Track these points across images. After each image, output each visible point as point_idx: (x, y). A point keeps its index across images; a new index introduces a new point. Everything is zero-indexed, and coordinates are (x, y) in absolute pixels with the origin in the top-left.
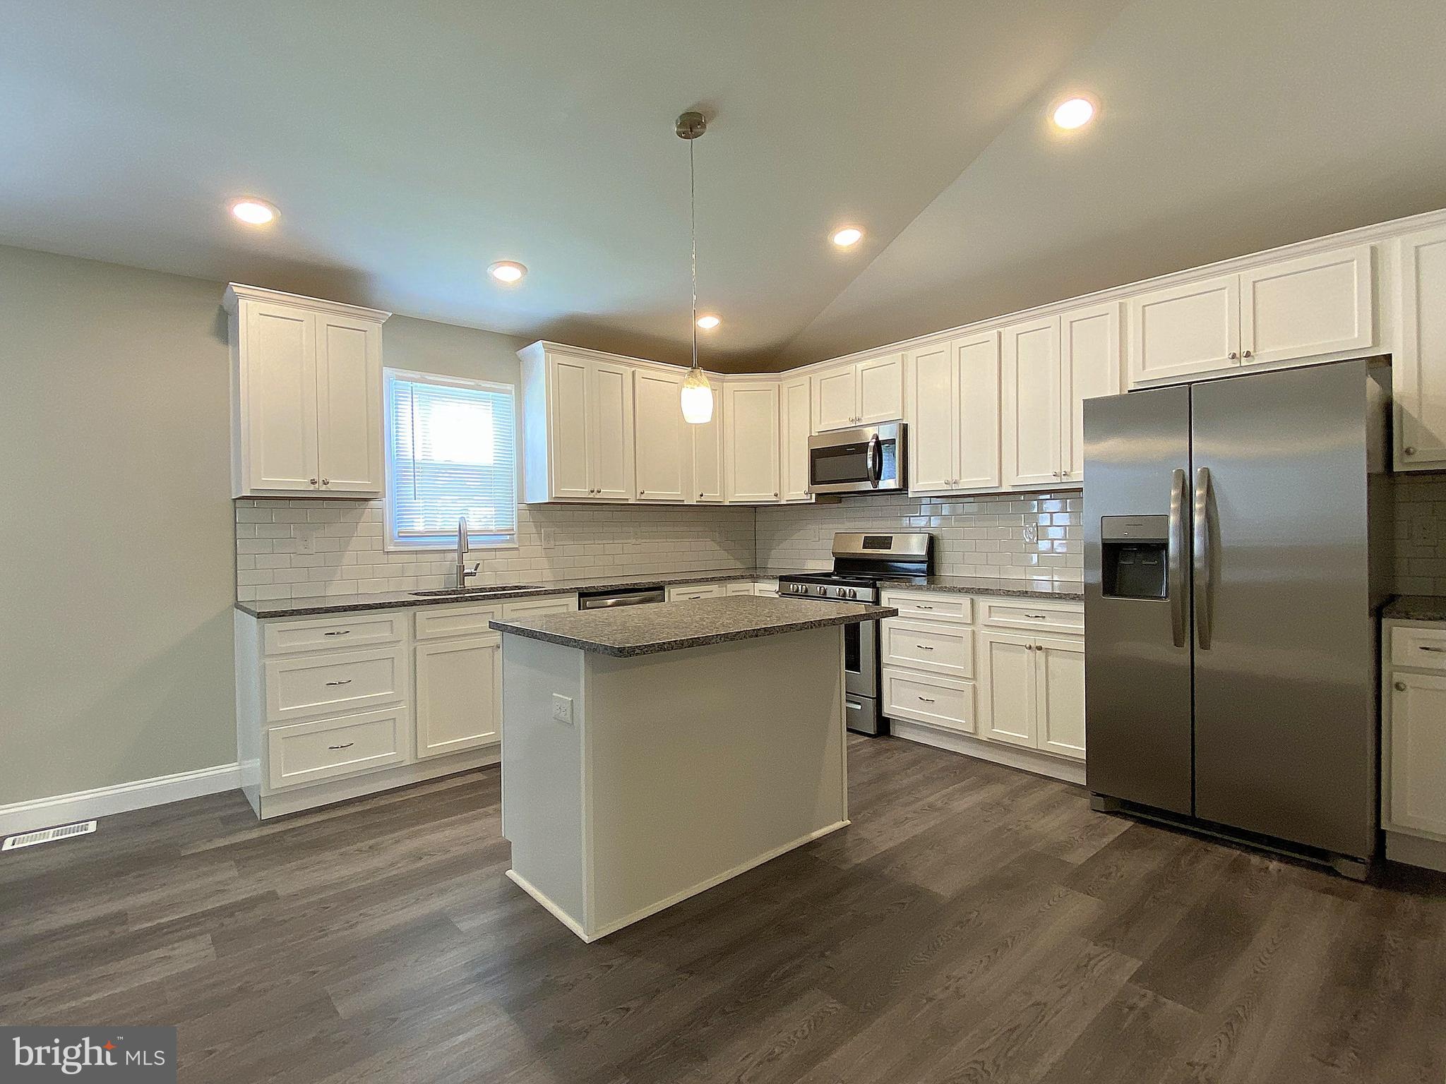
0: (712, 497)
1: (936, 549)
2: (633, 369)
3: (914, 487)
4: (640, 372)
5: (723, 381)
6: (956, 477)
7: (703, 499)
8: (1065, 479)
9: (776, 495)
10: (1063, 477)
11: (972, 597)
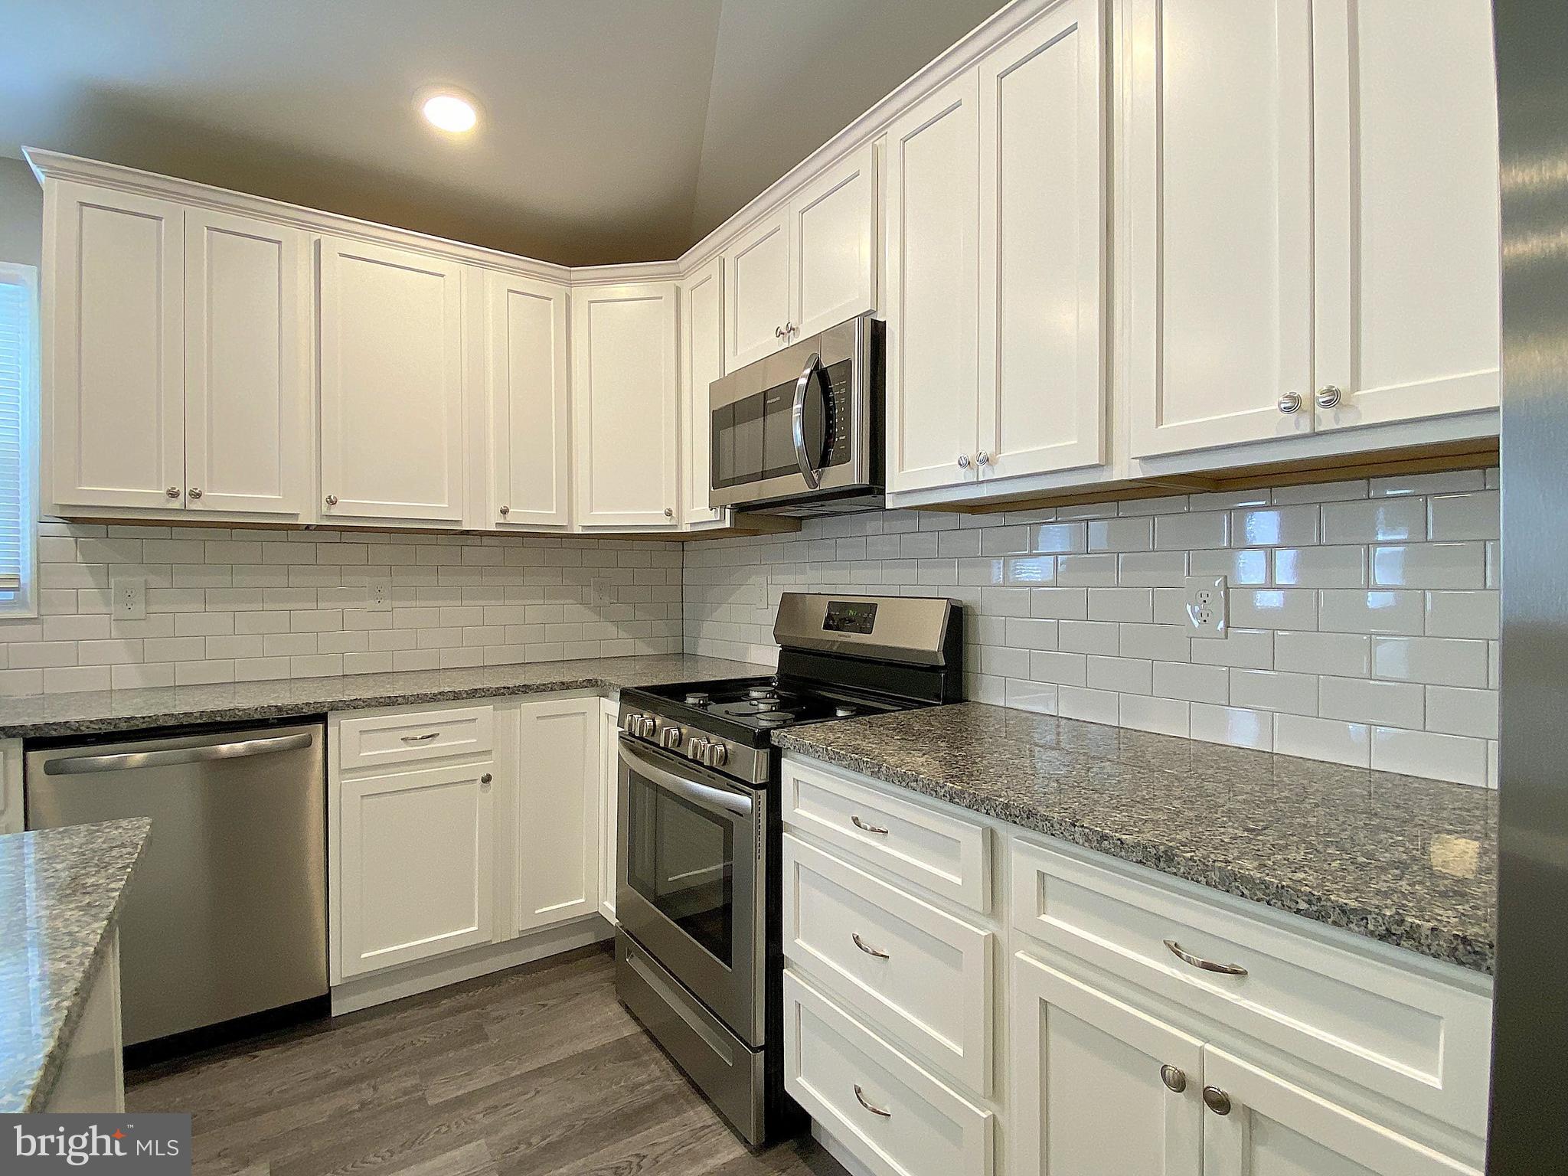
0: (529, 514)
1: (970, 636)
2: (317, 236)
3: (895, 480)
4: (333, 244)
5: (570, 283)
6: (988, 449)
7: (510, 518)
8: (1327, 419)
9: (669, 513)
10: (1319, 410)
11: (990, 821)
